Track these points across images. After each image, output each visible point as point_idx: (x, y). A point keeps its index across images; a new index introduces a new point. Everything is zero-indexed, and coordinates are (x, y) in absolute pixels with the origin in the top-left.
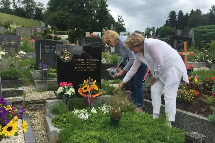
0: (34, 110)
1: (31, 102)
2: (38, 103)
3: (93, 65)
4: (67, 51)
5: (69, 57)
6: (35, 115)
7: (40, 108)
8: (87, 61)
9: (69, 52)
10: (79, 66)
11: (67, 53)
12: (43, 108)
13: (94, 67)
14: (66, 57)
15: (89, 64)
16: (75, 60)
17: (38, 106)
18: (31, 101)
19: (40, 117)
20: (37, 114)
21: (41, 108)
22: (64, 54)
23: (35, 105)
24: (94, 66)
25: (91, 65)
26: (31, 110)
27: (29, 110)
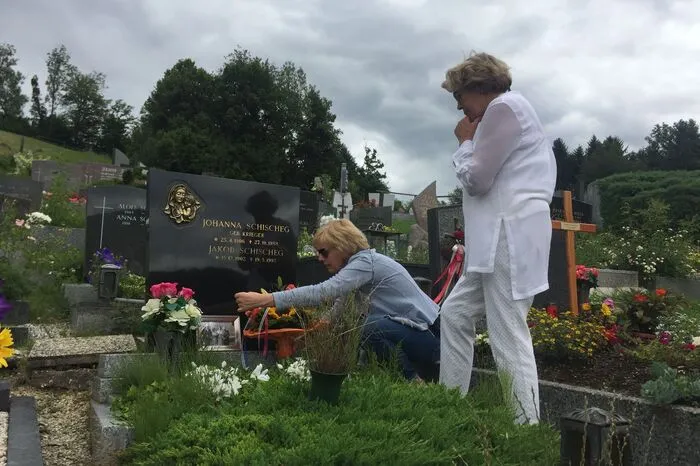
0: (58, 389)
1: (49, 363)
2: (74, 366)
3: (270, 243)
4: (186, 194)
5: (192, 211)
6: (60, 404)
7: (77, 385)
8: (250, 231)
9: (191, 197)
10: (224, 244)
11: (184, 200)
12: (90, 383)
13: (273, 252)
14: (180, 212)
15: (257, 239)
16: (209, 223)
17: (71, 375)
18: (51, 358)
19: (76, 409)
20: (66, 401)
21: (83, 384)
22: (175, 200)
23: (60, 373)
24: (271, 247)
25: (264, 243)
26: (47, 388)
27: (38, 388)
